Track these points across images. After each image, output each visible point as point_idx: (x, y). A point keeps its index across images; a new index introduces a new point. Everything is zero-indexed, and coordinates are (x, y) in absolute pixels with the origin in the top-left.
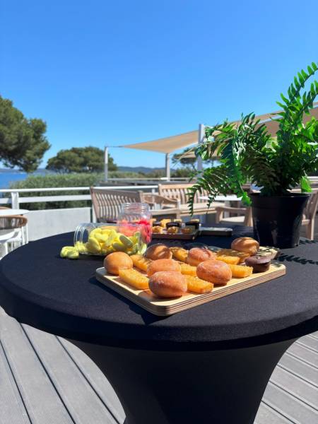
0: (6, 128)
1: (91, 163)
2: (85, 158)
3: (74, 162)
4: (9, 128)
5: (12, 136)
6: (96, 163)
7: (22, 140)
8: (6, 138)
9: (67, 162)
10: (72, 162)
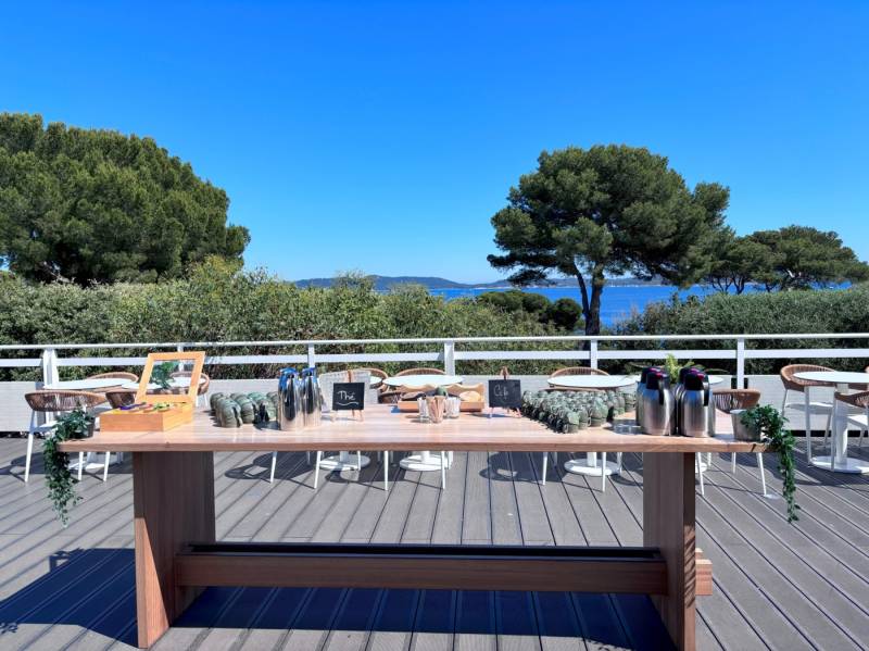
0: (659, 208)
1: (803, 262)
2: (789, 252)
3: (761, 262)
4: (663, 206)
5: (669, 222)
6: (816, 264)
7: (684, 227)
8: (658, 225)
9: (746, 264)
10: (758, 264)
